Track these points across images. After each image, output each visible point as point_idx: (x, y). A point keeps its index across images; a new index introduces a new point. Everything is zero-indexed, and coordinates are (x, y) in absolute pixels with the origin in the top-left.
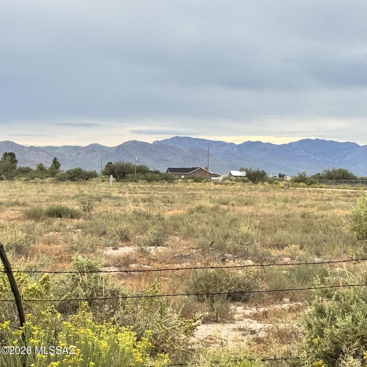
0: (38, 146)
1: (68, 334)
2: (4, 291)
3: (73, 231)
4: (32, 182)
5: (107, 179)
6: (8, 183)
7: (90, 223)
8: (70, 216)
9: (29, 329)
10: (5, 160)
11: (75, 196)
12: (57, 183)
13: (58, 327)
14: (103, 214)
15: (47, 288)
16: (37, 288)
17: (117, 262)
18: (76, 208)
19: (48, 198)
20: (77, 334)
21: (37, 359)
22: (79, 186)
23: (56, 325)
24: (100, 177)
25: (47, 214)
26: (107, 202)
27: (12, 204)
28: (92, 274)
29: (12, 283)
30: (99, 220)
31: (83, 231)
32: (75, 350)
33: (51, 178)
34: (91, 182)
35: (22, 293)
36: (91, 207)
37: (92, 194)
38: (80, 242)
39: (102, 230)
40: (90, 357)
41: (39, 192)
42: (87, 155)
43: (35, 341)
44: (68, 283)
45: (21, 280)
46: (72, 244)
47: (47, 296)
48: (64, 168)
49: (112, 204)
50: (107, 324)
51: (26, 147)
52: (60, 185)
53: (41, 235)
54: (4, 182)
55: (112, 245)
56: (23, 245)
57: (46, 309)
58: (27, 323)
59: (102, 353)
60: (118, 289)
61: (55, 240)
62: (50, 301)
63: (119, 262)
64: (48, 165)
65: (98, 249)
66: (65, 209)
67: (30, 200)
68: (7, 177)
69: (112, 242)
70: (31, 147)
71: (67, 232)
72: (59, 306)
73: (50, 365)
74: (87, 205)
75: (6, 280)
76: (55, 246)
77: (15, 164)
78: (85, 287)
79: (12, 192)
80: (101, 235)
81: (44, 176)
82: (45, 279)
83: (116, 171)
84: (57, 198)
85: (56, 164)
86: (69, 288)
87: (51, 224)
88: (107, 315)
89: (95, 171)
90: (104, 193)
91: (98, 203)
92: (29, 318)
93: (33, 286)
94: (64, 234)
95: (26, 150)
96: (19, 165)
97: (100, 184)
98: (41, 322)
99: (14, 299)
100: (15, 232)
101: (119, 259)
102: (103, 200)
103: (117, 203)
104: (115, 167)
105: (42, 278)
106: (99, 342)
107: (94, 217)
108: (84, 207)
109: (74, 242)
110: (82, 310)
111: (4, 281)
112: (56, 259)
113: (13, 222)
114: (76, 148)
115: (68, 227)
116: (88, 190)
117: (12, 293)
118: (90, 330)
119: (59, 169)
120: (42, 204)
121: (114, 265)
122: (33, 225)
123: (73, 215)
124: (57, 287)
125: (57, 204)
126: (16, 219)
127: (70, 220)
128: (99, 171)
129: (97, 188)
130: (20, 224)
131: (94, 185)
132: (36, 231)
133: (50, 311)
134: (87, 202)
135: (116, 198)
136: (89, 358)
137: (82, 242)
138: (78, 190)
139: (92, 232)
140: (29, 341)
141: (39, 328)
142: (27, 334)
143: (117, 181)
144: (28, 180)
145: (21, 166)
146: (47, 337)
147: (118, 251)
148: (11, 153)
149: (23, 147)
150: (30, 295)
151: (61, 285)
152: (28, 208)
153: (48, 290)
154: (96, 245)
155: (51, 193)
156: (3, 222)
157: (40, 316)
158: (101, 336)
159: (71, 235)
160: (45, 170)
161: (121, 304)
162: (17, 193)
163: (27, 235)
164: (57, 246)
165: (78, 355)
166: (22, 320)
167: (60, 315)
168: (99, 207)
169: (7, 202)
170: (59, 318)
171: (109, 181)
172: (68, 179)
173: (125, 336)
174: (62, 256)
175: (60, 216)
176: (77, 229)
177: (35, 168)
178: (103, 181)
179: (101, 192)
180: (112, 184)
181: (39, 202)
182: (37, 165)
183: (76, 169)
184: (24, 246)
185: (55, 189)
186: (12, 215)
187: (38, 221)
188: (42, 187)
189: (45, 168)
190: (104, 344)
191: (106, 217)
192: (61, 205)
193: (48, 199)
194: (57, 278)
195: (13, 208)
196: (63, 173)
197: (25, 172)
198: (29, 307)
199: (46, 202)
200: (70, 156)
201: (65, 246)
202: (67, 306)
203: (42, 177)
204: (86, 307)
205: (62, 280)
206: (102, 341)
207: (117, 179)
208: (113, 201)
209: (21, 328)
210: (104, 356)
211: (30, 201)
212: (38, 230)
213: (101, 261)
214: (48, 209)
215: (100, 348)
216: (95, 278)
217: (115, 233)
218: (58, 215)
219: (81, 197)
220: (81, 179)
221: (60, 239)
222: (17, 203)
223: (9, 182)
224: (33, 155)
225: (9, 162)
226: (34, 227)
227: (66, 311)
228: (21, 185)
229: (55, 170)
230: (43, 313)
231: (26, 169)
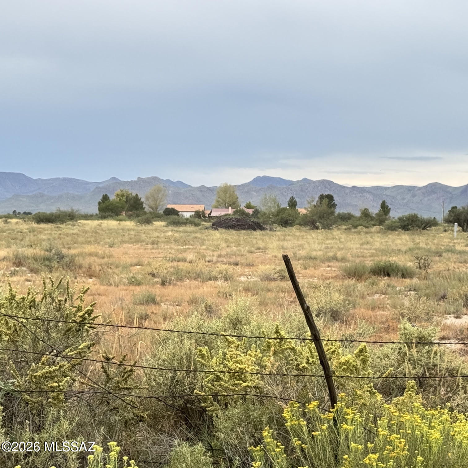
0: (362, 186)
1: (390, 420)
2: (310, 364)
3: (403, 294)
4: (355, 232)
5: (450, 228)
6: (324, 232)
7: (426, 284)
8: (400, 275)
9: (341, 412)
10: (320, 203)
11: (408, 249)
12: (385, 233)
13: (377, 411)
14: (444, 272)
15: (364, 362)
16: (351, 361)
17: (459, 334)
18: (409, 264)
19: (374, 251)
20: (402, 420)
21: (352, 449)
22: (413, 237)
23: (375, 408)
24: (441, 226)
25: (371, 271)
26: (450, 258)
27: (329, 260)
28: (424, 347)
29: (321, 354)
30: (437, 281)
31: (417, 294)
32: (399, 441)
33: (378, 227)
34: (429, 232)
35: (333, 367)
36: (427, 263)
37: (430, 247)
38: (412, 307)
39: (442, 293)
40: (418, 450)
41: (362, 244)
42: (425, 197)
43: (349, 427)
44: (393, 357)
45: (331, 350)
46: (402, 309)
47: (364, 371)
48: (395, 214)
49: (455, 260)
50: (442, 410)
51: (347, 188)
52: (390, 236)
53: (363, 298)
54: (319, 231)
55: (454, 313)
56: (339, 310)
57: (363, 388)
58: (339, 404)
59: (432, 446)
60: (458, 367)
61: (380, 304)
62: (368, 378)
63: (462, 334)
64: (375, 210)
65: (435, 317)
66: (394, 266)
67: (351, 254)
68: (323, 225)
69: (454, 309)
70: (354, 187)
71: (396, 294)
72: (382, 386)
73: (367, 458)
74: (422, 261)
75: (313, 351)
76: (381, 312)
77: (333, 209)
78: (414, 364)
79: (329, 244)
80: (440, 299)
81: (369, 224)
82: (361, 351)
83: (463, 218)
84: (385, 252)
85: (385, 208)
86: (394, 365)
87: (377, 285)
88: (443, 399)
89: (434, 218)
90: (445, 246)
91: (437, 258)
92: (342, 398)
93: (347, 359)
94: (392, 297)
95: (347, 191)
96: (338, 211)
97: (442, 235)
98: (357, 404)
99: (323, 375)
100: (330, 293)
101: (462, 330)
102: (444, 254)
103: (462, 260)
104: (461, 212)
105: (358, 349)
106: (429, 432)
107: (432, 276)
108: (419, 263)
109: (404, 307)
110: (408, 391)
111: (310, 351)
112: (382, 328)
113: (328, 282)
114: (411, 189)
115: (398, 289)
116: (426, 242)
117: (321, 367)
118: (419, 416)
119: (388, 215)
120: (366, 259)
121: (455, 338)
122: (354, 285)
123: (405, 274)
124: (379, 362)
125: (384, 260)
126: (332, 278)
127: (401, 279)
128: (440, 218)
129: (437, 239)
130: (338, 284)
131: (433, 236)
132: (357, 293)
133: (367, 391)
134: (423, 258)
135: (461, 253)
136: (416, 452)
137: (415, 308)
138: (413, 242)
139: (428, 296)
140: (341, 427)
141: (354, 412)
142: (339, 419)
143: (464, 230)
144: (350, 229)
145: (341, 212)
146: (363, 423)
147: (461, 320)
148: (329, 195)
149: (343, 187)
150: (343, 370)
151: (385, 359)
152: (348, 265)
153: (366, 364)
154: (433, 312)
155: (377, 245)
156: (317, 281)
157: (356, 397)
158: (433, 425)
159: (401, 298)
160: (371, 217)
161: (461, 386)
162: (335, 246)
163: (346, 298)
164: (383, 312)
165: (403, 447)
166: (333, 400)
167: (381, 396)
168: (439, 264)
169: (322, 257)
170: (379, 400)
171: (453, 231)
172: (400, 228)
173: (463, 426)
174: (389, 325)
175: (389, 275)
176: (409, 291)
177: (358, 214)
178: (445, 231)
179: (443, 245)
180: (457, 235)
181: (363, 256)
182: (361, 210)
183: (410, 216)
184: (341, 311)
185: (383, 241)
186: (329, 273)
187: (360, 281)
188: (367, 237)
189: (371, 213)
190: (436, 435)
191: (447, 277)
192: (389, 261)
193: (373, 253)
194: (378, 351)
195: (330, 264)
196: (394, 220)
197: (345, 218)
198: (341, 384)
199: (370, 256)
200: (404, 199)
201: (393, 313)
202: (392, 387)
203: (367, 225)
204: (413, 387)
205: (385, 354)
206: (432, 431)
207: (463, 228)
208: (457, 256)
209: (331, 410)
210: (435, 449)
211: (351, 256)
212: (360, 291)
213: (435, 330)
214: (372, 266)
215: (431, 439)
216: (428, 352)
217: (457, 298)
218: (386, 273)
219: (416, 251)
220: (417, 228)
221: (388, 304)
222: (335, 258)
223: (326, 232)
224: (356, 197)
225: (325, 206)
226: (354, 288)
227: (390, 393)
228: (340, 235)
229: (384, 217)
230: (359, 393)
231: (347, 215)
